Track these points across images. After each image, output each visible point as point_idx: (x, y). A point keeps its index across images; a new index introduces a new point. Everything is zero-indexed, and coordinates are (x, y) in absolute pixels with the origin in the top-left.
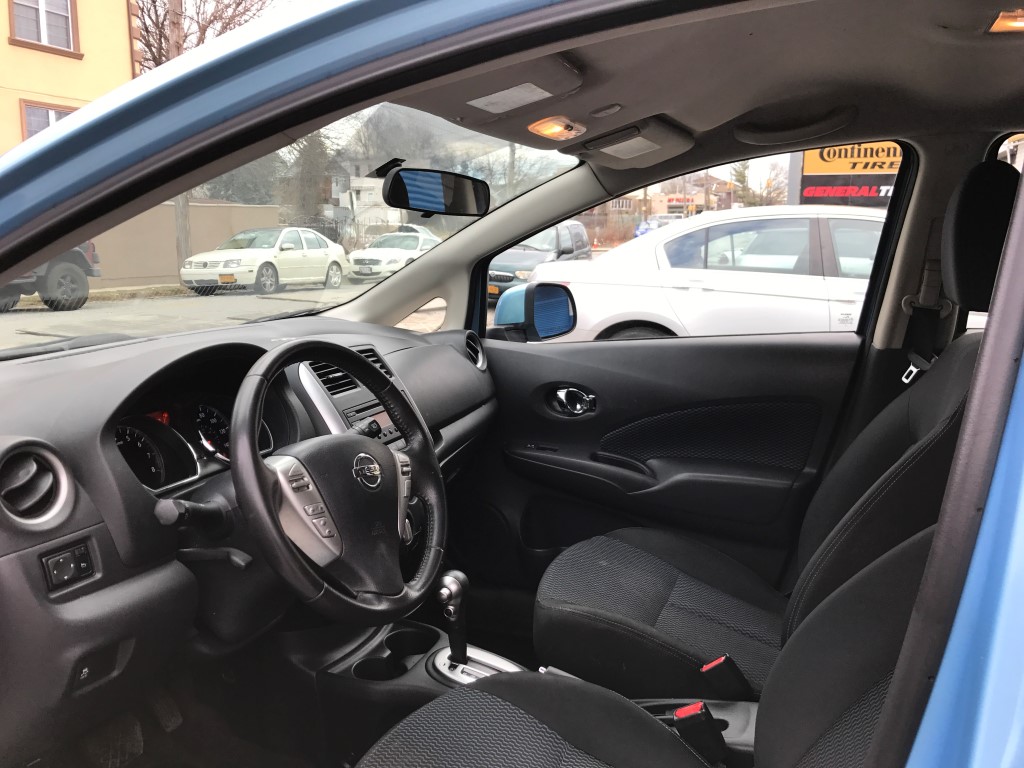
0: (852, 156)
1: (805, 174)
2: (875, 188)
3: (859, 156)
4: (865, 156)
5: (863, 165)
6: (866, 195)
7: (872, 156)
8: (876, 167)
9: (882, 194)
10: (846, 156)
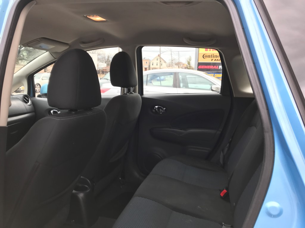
0: (211, 57)
1: (199, 62)
2: (217, 66)
3: (213, 57)
4: (215, 57)
5: (214, 60)
6: (215, 68)
7: (217, 57)
8: (218, 61)
9: (220, 68)
10: (210, 57)
